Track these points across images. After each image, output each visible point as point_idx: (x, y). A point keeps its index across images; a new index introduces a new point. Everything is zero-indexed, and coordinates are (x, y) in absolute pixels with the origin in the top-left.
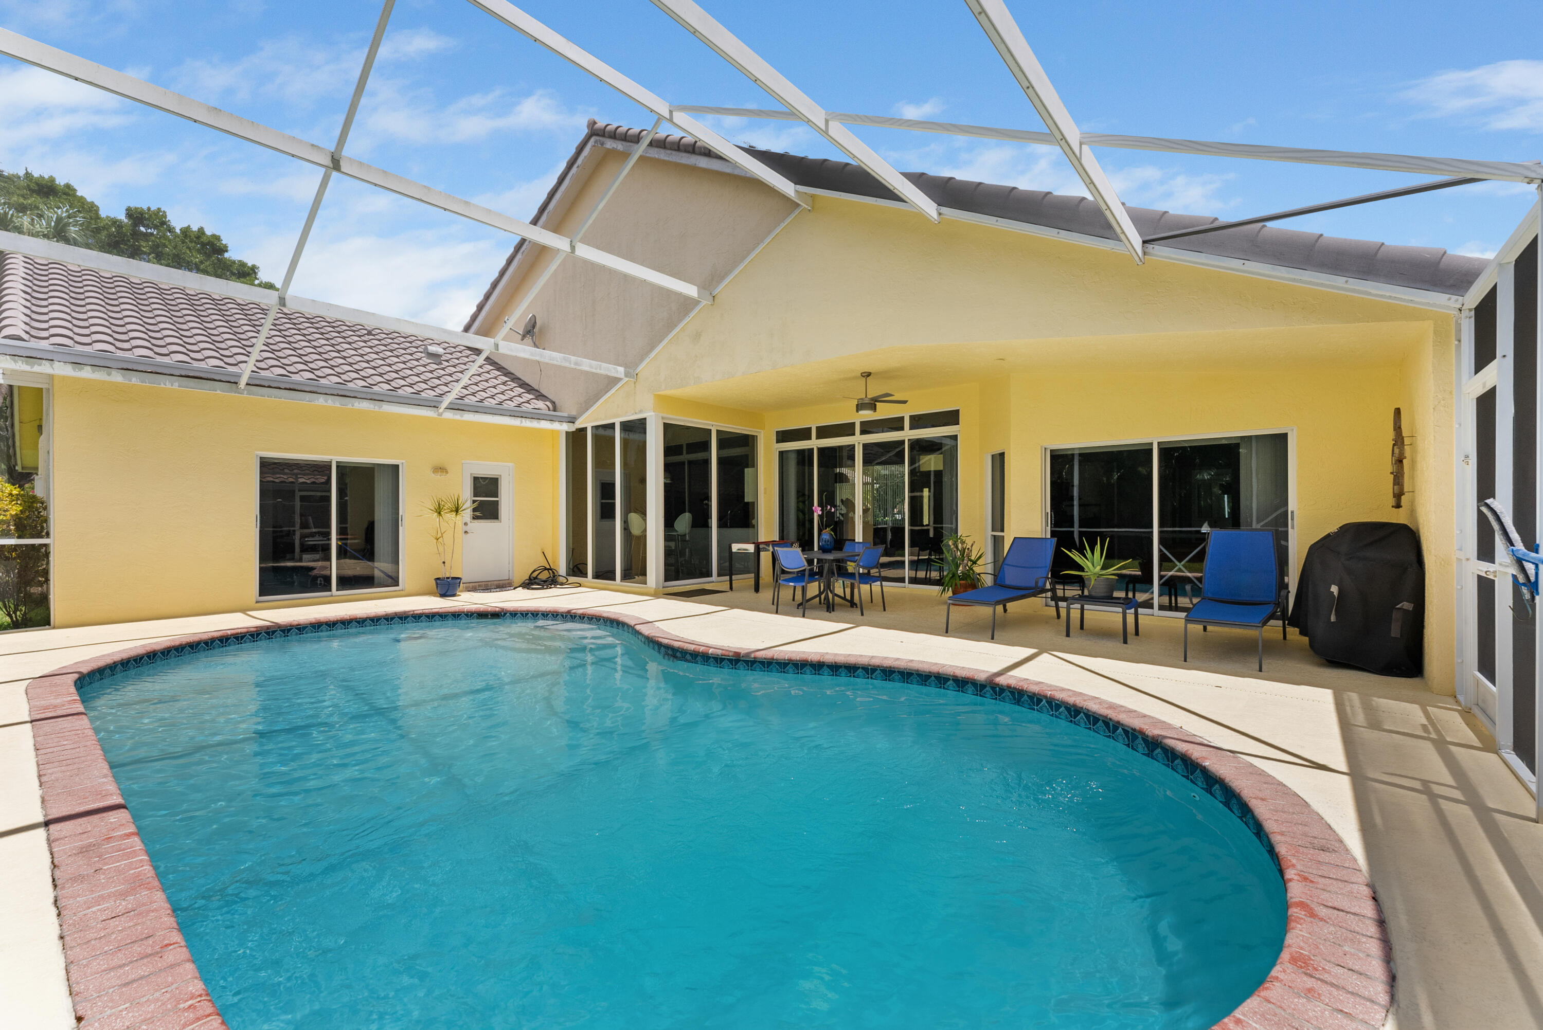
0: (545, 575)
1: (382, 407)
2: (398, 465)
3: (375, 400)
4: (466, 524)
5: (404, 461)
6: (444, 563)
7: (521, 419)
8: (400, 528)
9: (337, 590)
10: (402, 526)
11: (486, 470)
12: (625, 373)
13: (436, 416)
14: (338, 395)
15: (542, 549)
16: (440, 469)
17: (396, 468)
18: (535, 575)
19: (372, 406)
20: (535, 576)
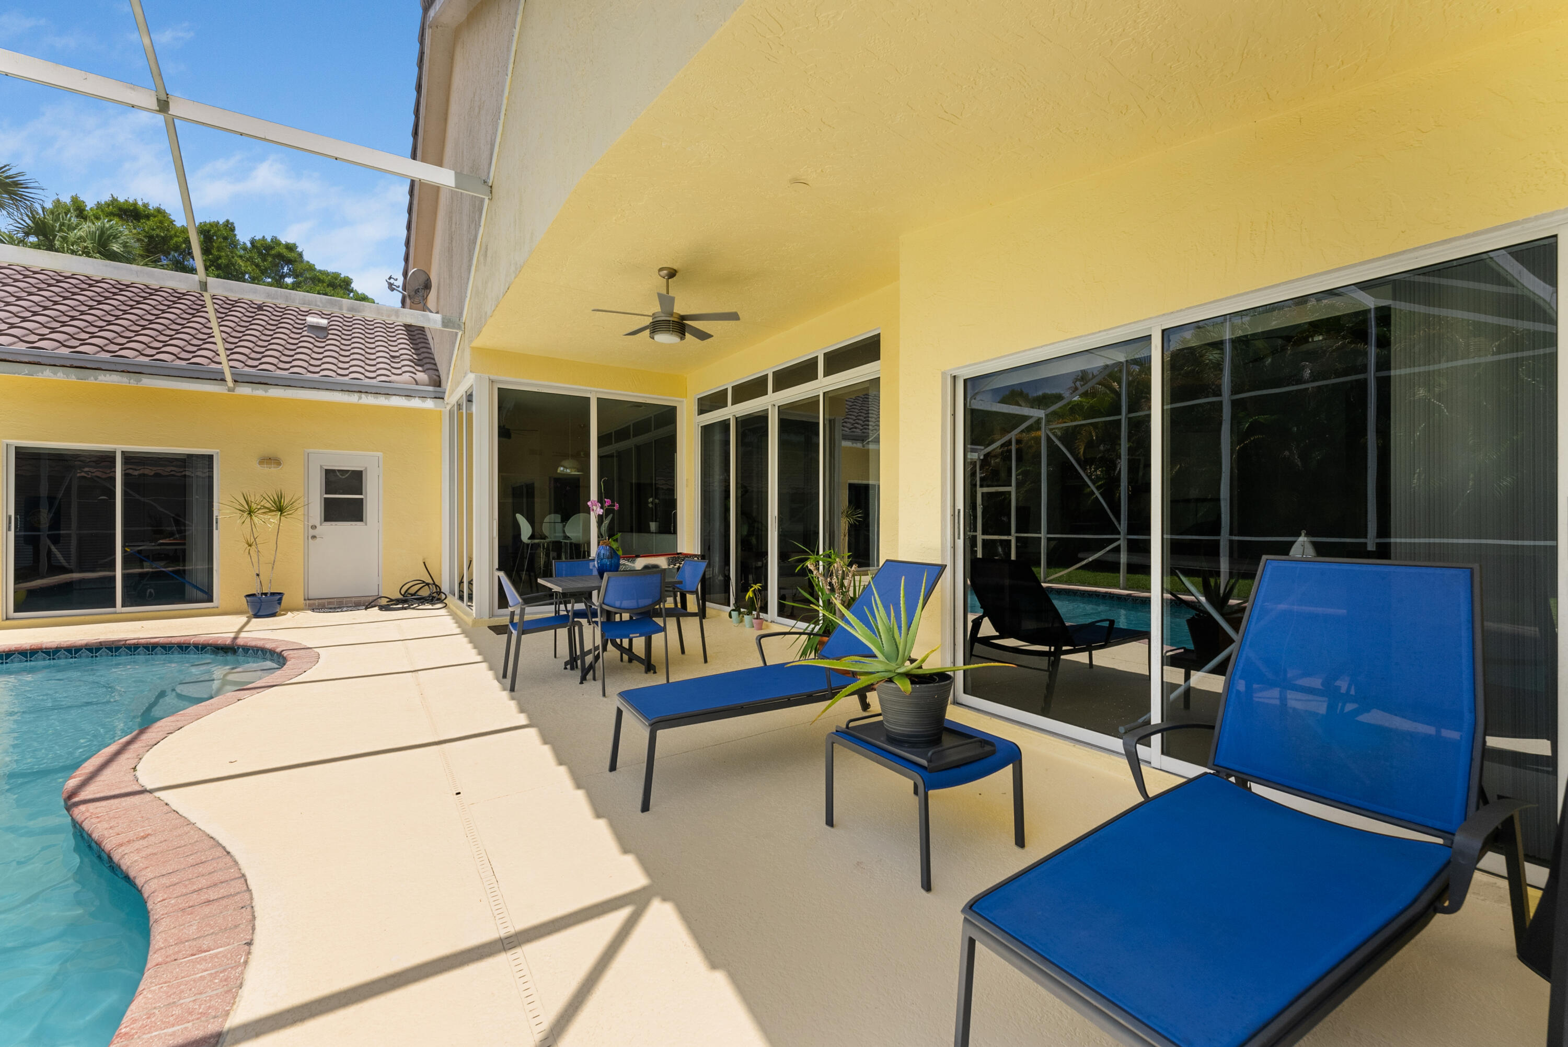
0: (425, 592)
1: (140, 381)
2: (212, 456)
3: (129, 372)
4: (314, 527)
5: (218, 450)
6: (258, 575)
7: (359, 394)
8: (215, 532)
9: (122, 607)
10: (217, 529)
11: (345, 461)
12: (443, 322)
13: (226, 392)
14: (71, 367)
15: (424, 559)
16: (271, 460)
17: (210, 457)
18: (413, 590)
19: (125, 380)
20: (413, 592)
